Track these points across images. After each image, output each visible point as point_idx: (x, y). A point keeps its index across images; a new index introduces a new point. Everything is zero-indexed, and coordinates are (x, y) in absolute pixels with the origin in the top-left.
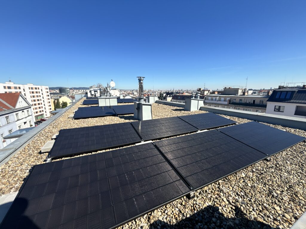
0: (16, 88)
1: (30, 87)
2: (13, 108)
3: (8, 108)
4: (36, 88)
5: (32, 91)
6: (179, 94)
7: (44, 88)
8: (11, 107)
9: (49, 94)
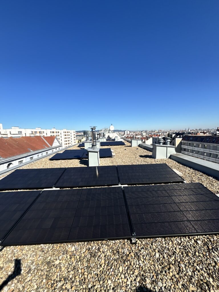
0: (56, 132)
1: (65, 131)
2: (51, 147)
3: (48, 147)
4: (68, 132)
5: (65, 134)
6: (192, 135)
7: (72, 131)
8: (50, 146)
9: (75, 136)
